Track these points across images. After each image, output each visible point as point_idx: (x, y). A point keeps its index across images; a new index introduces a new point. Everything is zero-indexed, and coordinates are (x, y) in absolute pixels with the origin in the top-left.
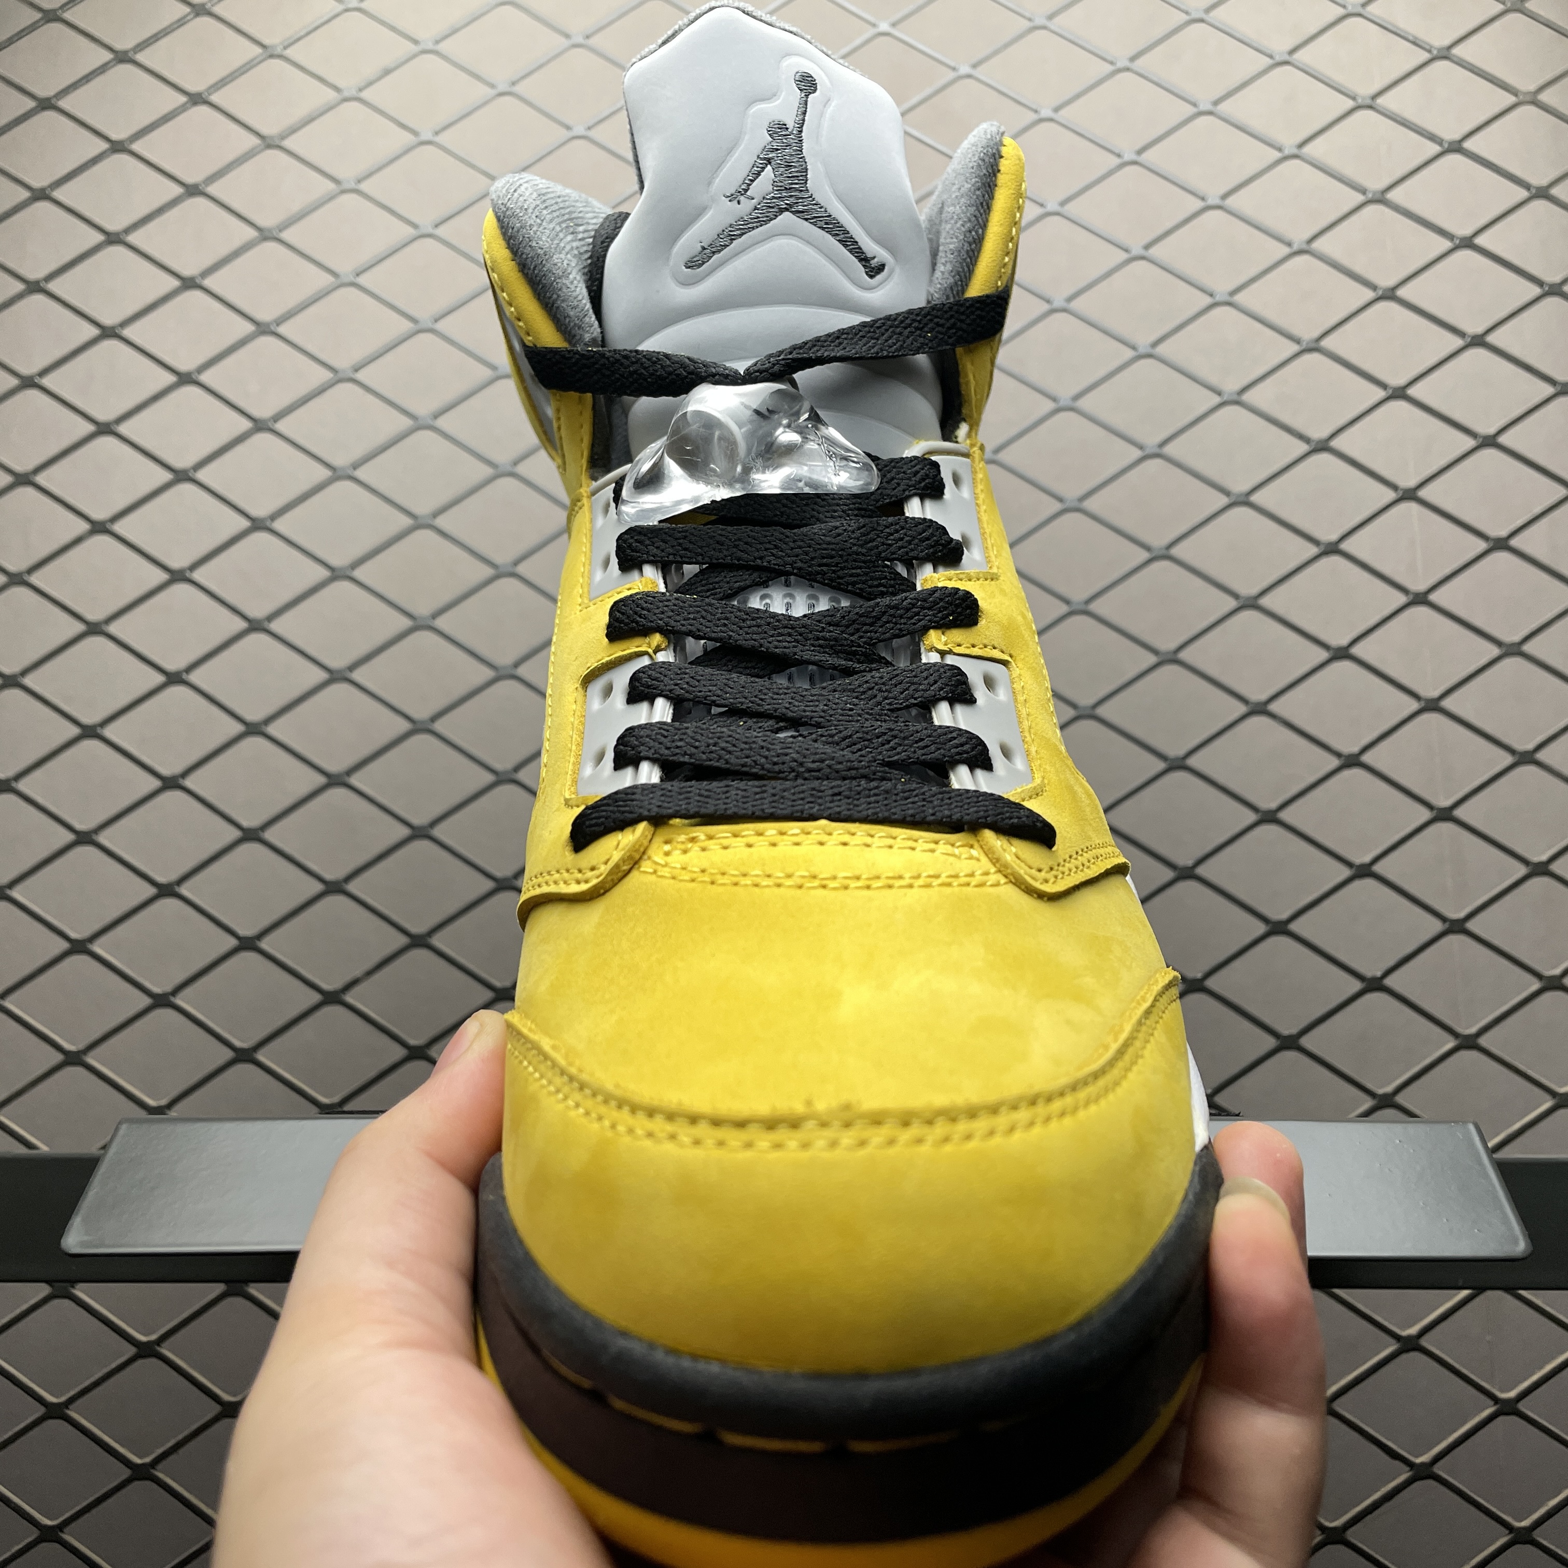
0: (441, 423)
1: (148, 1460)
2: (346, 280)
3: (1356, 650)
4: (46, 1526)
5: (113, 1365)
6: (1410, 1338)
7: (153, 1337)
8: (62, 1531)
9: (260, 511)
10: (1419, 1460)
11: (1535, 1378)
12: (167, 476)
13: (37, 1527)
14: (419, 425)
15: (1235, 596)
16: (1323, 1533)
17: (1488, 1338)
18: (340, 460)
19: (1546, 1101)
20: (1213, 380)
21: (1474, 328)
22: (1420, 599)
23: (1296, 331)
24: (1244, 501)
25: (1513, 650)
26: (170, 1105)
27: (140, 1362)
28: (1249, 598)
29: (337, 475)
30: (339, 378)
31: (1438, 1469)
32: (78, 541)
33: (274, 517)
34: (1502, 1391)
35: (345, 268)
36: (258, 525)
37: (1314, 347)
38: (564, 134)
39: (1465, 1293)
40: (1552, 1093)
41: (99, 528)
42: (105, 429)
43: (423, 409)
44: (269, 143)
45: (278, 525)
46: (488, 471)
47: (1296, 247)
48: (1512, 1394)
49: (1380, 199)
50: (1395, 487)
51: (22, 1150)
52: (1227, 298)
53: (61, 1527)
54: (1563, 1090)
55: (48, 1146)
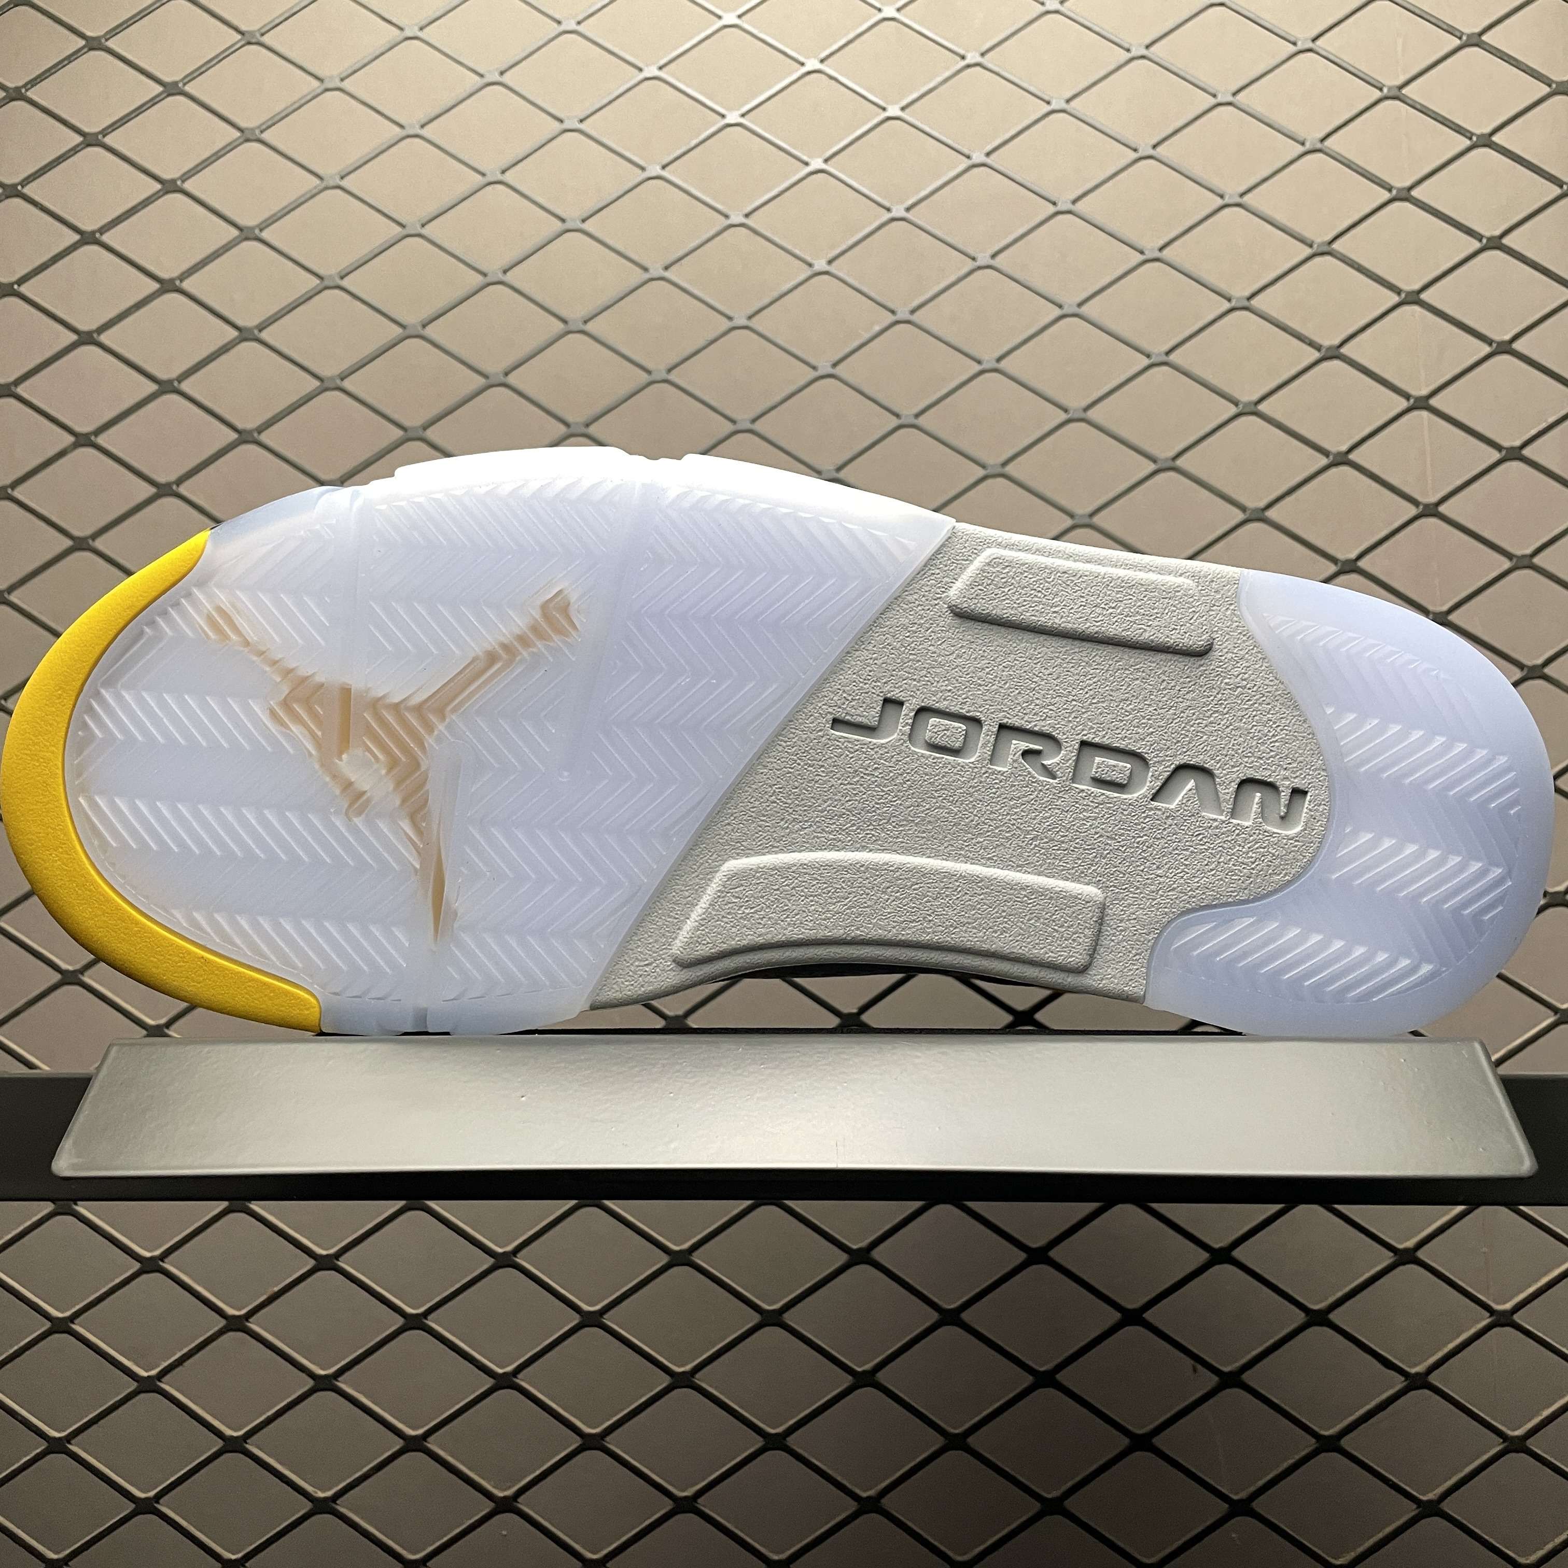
0: (429, 331)
1: (153, 1372)
2: (331, 183)
3: (1363, 564)
4: (54, 1438)
5: (117, 1281)
6: (1406, 1250)
7: (157, 1253)
8: (69, 1443)
9: (248, 423)
10: (1413, 1371)
11: (1531, 1290)
12: (153, 387)
13: (45, 1440)
14: (408, 334)
15: (1243, 509)
16: (1318, 1442)
17: (1485, 1249)
18: (329, 370)
19: (1547, 1018)
20: (1222, 286)
21: (1490, 230)
22: (1431, 511)
23: (1308, 234)
24: (1252, 410)
25: (1525, 563)
26: (168, 1025)
27: (144, 1277)
28: (1256, 510)
29: (325, 386)
30: (325, 285)
31: (1433, 1379)
32: (62, 454)
33: (261, 430)
34: (1498, 1303)
35: (330, 170)
36: (245, 437)
37: (1326, 251)
38: (555, 29)
39: (1460, 1209)
40: (1555, 1010)
41: (83, 440)
42: (87, 338)
43: (412, 318)
44: (249, 39)
45: (264, 438)
46: (481, 381)
47: (1308, 146)
48: (1508, 1306)
49: (1397, 95)
50: (1407, 397)
51: (22, 1070)
52: (1238, 200)
53: (69, 1438)
54: (1564, 1006)
55: (48, 1066)
